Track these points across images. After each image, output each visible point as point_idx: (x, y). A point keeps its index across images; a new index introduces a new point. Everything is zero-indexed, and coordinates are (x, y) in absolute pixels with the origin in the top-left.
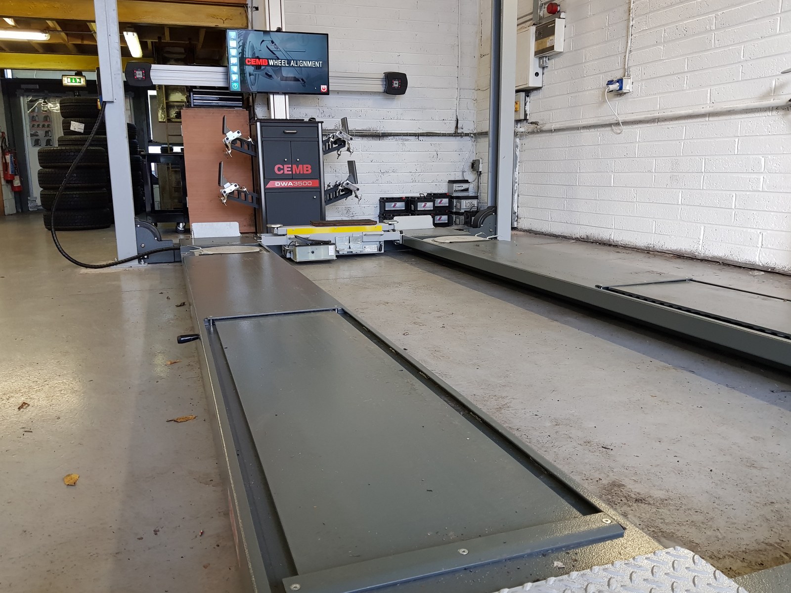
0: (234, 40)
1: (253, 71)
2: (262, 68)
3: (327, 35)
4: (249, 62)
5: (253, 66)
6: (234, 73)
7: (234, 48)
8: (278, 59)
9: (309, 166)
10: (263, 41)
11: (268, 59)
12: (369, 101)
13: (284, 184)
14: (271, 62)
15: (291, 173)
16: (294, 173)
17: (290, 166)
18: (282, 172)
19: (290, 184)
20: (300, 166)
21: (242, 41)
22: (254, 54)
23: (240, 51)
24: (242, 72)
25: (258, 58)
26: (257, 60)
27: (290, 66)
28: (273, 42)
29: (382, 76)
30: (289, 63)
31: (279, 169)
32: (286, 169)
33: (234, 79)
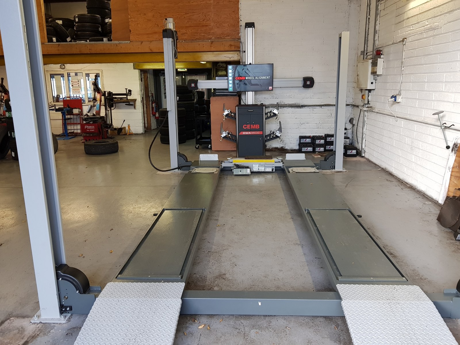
0: (231, 69)
1: (239, 82)
2: (243, 81)
3: (273, 64)
4: (237, 78)
5: (239, 80)
6: (230, 84)
7: (230, 73)
8: (250, 76)
9: (259, 125)
10: (243, 69)
11: (245, 77)
12: (296, 91)
13: (247, 133)
14: (247, 78)
15: (250, 128)
16: (251, 128)
17: (250, 125)
18: (246, 128)
19: (250, 133)
20: (255, 125)
21: (234, 70)
22: (239, 75)
23: (233, 74)
24: (234, 83)
25: (241, 76)
26: (241, 77)
27: (255, 79)
28: (248, 69)
29: (302, 79)
30: (255, 78)
31: (245, 127)
32: (248, 127)
33: (230, 86)
